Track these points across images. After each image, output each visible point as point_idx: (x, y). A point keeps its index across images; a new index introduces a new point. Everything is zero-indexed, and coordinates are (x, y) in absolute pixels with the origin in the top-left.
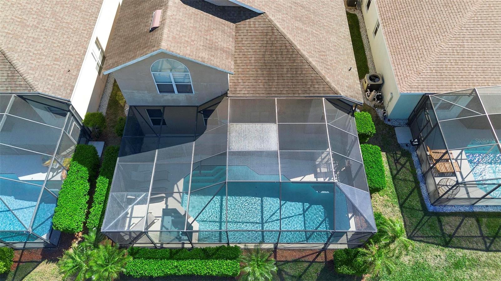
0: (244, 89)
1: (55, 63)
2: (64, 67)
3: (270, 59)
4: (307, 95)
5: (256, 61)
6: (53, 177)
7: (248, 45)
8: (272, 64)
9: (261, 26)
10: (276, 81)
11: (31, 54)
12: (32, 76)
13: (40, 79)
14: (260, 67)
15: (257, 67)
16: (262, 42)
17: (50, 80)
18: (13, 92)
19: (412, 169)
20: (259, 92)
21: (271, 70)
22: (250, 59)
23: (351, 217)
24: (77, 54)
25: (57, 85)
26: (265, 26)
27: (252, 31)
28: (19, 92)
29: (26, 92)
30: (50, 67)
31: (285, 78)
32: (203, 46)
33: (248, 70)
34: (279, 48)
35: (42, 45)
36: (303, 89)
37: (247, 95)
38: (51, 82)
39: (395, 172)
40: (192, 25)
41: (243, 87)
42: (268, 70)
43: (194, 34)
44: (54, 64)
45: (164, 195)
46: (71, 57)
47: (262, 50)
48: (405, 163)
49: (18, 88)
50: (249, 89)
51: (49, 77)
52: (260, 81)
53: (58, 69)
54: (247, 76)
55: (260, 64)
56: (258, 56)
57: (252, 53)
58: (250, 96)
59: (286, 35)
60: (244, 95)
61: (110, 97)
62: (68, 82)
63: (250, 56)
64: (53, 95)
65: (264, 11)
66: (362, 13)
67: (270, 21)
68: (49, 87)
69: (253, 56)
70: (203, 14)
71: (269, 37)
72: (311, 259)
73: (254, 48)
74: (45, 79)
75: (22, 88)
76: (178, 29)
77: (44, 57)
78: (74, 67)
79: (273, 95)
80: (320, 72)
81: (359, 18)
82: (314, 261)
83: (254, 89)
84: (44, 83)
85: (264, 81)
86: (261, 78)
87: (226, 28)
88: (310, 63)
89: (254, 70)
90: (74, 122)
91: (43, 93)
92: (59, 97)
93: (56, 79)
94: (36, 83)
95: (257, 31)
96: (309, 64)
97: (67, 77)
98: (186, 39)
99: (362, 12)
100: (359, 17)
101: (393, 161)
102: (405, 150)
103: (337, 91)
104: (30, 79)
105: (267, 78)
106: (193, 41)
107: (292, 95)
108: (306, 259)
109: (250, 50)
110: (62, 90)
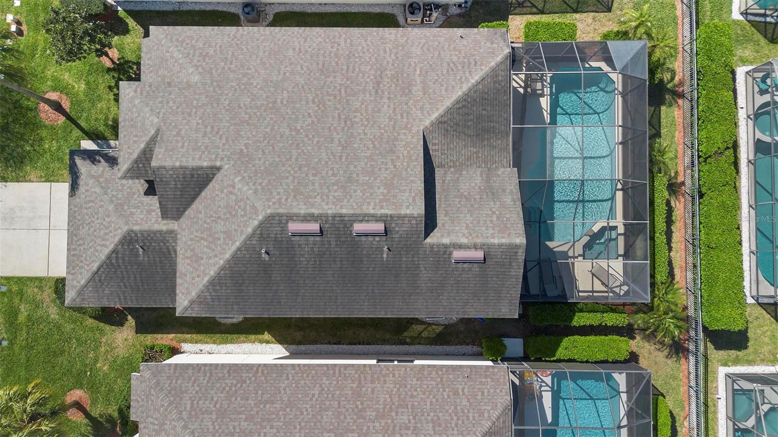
1: (461, 393)
2: (463, 383)
3: (472, 128)
5: (475, 146)
7: (458, 154)
8: (478, 126)
9: (437, 136)
10: (495, 124)
11: (460, 422)
12: (492, 412)
13: (493, 403)
14: (480, 141)
15: (481, 146)
16: (455, 137)
17: (489, 392)
18: (510, 428)
20: (505, 146)
21: (484, 128)
22: (472, 152)
23: (589, 64)
24: (437, 373)
25: (493, 383)
26: (437, 132)
27: (443, 148)
28: (510, 422)
29: (510, 412)
30: (469, 397)
31: (492, 113)
32: (494, 201)
33: (483, 156)
34: (461, 117)
35: (440, 415)
36: (503, 94)
37: (508, 159)
38: (492, 391)
40: (468, 215)
41: (500, 164)
42: (483, 133)
43: (481, 212)
44: (464, 394)
46: (444, 379)
47: (463, 138)
49: (507, 425)
51: (486, 394)
52: (494, 143)
53: (469, 389)
54: (489, 158)
55: (478, 141)
56: (469, 144)
57: (466, 150)
59: (448, 107)
60: (508, 162)
61: (432, 345)
62: (483, 373)
63: (469, 153)
65: (421, 132)
67: (432, 124)
68: (498, 391)
69: (469, 148)
71: (449, 128)
73: (461, 148)
74: (490, 397)
75: (507, 420)
76: (484, 229)
77: (459, 408)
78: (459, 373)
79: (508, 129)
80: (486, 72)
83: (503, 151)
84: (495, 397)
85: (495, 139)
86: (492, 141)
87: (448, 178)
88: (477, 81)
89: (483, 149)
93: (485, 387)
94: (499, 405)
95: (443, 142)
96: (478, 83)
97: (477, 377)
99: (270, 4)
100: (282, 9)
103: (504, 56)
104: (495, 414)
105: (492, 135)
106: (494, 213)
107: (509, 108)
109: (463, 152)
110: (498, 377)
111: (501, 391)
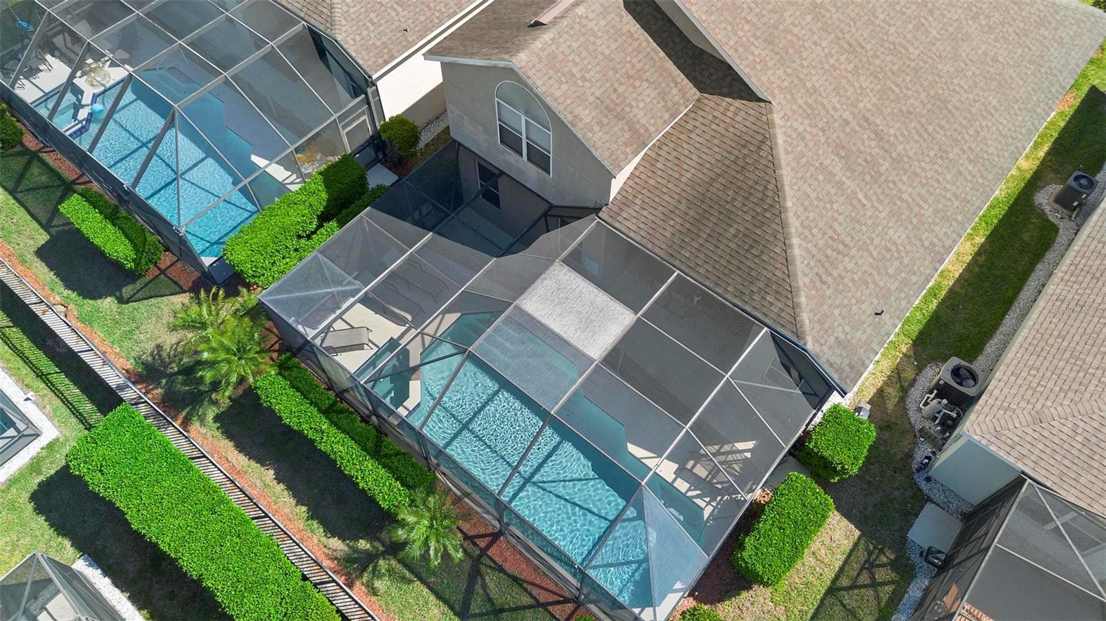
0: (634, 221)
1: (396, 6)
2: (403, 20)
3: (720, 194)
4: (739, 303)
5: (690, 183)
6: (292, 183)
7: (698, 146)
8: (716, 207)
9: (747, 124)
10: (701, 241)
13: (353, 20)
14: (691, 198)
15: (684, 194)
16: (726, 154)
17: (367, 29)
18: (307, 18)
19: (887, 605)
20: (656, 241)
21: (707, 215)
22: (684, 173)
24: (439, 11)
25: (371, 43)
26: (754, 127)
27: (722, 125)
28: (313, 22)
29: (322, 27)
30: (383, 9)
31: (722, 246)
33: (665, 190)
34: (751, 183)
36: (740, 287)
37: (632, 235)
38: (365, 33)
39: (845, 582)
40: (607, 52)
41: (635, 214)
42: (700, 211)
44: (392, 7)
45: (409, 318)
46: (426, 9)
47: (716, 170)
48: (885, 584)
49: (315, 16)
50: (642, 226)
51: (369, 24)
52: (672, 223)
53: (392, 18)
54: (657, 199)
55: (694, 193)
56: (700, 175)
57: (693, 164)
58: (635, 238)
59: (780, 167)
60: (627, 232)
62: (391, 46)
63: (686, 167)
64: (353, 54)
65: (770, 99)
66: (1076, 234)
67: (770, 123)
68: (358, 38)
69: (693, 171)
70: (649, 43)
71: (746, 152)
72: (543, 597)
73: (704, 156)
74: (361, 23)
75: (320, 19)
76: (575, 45)
78: (417, 29)
79: (677, 263)
80: (795, 275)
81: (1058, 240)
82: (545, 606)
83: (651, 231)
84: (354, 28)
85: (678, 227)
86: (678, 219)
87: (675, 91)
88: (790, 246)
89: (677, 197)
90: (365, 117)
91: (342, 43)
92: (360, 62)
93: (376, 32)
94: (344, 22)
95: (731, 129)
96: (786, 247)
97: (394, 38)
98: (575, 70)
99: (1078, 230)
100: (1062, 238)
101: (862, 559)
102: (909, 559)
103: (803, 332)
105: (688, 225)
106: (584, 79)
107: (711, 285)
108: (535, 591)
109: (694, 157)
110: (371, 54)
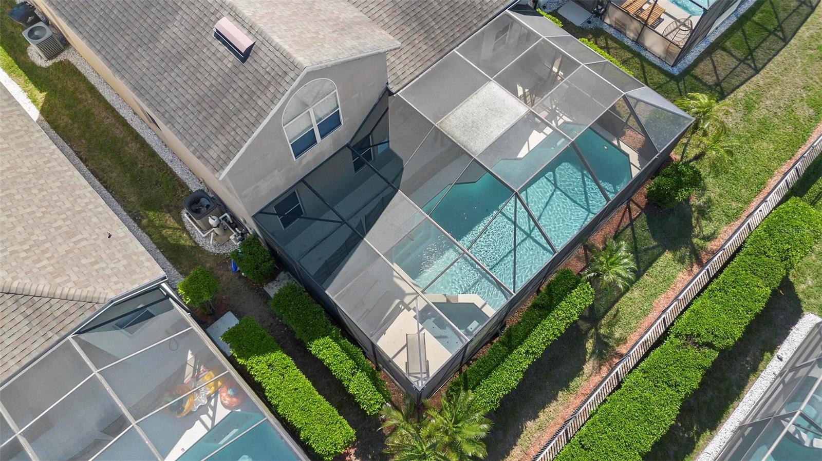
0: (407, 67)
1: (75, 239)
2: (95, 236)
4: (486, 20)
6: (213, 419)
11: (23, 255)
12: (70, 284)
13: (88, 280)
18: (63, 333)
24: (87, 204)
25: (122, 269)
30: (76, 251)
32: (334, 32)
35: (20, 229)
37: (417, 73)
40: (288, 13)
41: (402, 65)
42: (414, 19)
43: (305, 23)
46: (84, 214)
48: (607, 43)
50: (413, 63)
51: (96, 267)
52: (417, 42)
53: (91, 245)
55: (399, 18)
56: (387, 8)
57: (377, 9)
58: (420, 71)
60: (413, 76)
63: (377, 15)
64: (136, 286)
68: (114, 279)
69: (381, 12)
72: (626, 221)
74: (94, 273)
75: (73, 317)
77: (48, 245)
78: (109, 226)
79: (447, 49)
82: (632, 221)
83: (419, 58)
84: (100, 280)
85: (422, 38)
86: (415, 36)
91: (119, 295)
92: (147, 281)
93: (108, 261)
94: (91, 289)
97: (119, 247)
98: (309, 35)
102: (592, 29)
104: (70, 290)
111: (116, 283)
